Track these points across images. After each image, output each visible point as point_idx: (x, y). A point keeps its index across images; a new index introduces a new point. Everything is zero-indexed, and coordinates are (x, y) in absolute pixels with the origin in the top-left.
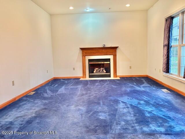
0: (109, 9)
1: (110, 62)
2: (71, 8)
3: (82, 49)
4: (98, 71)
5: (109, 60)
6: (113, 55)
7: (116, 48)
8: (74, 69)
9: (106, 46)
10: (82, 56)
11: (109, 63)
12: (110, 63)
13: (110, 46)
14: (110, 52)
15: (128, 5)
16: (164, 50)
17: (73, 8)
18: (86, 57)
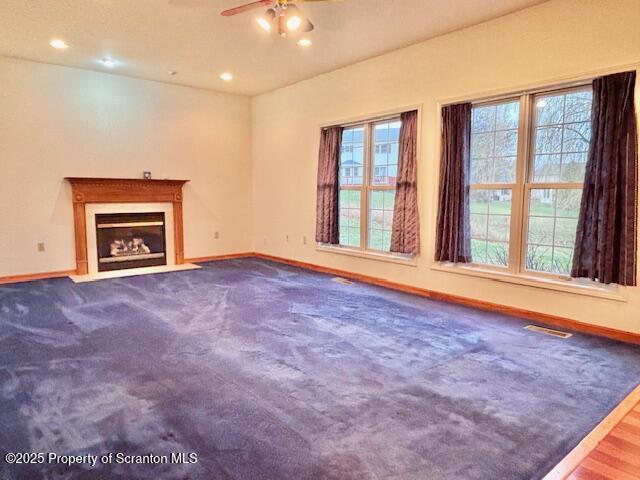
0: (174, 74)
1: (163, 220)
2: (58, 44)
3: (73, 181)
4: (126, 249)
5: (160, 216)
6: (174, 202)
7: (182, 183)
8: (41, 247)
9: (155, 177)
10: (75, 204)
11: (161, 223)
12: (163, 226)
13: (162, 179)
14: (165, 195)
15: (227, 77)
16: (318, 195)
17: (67, 47)
18: (88, 206)
